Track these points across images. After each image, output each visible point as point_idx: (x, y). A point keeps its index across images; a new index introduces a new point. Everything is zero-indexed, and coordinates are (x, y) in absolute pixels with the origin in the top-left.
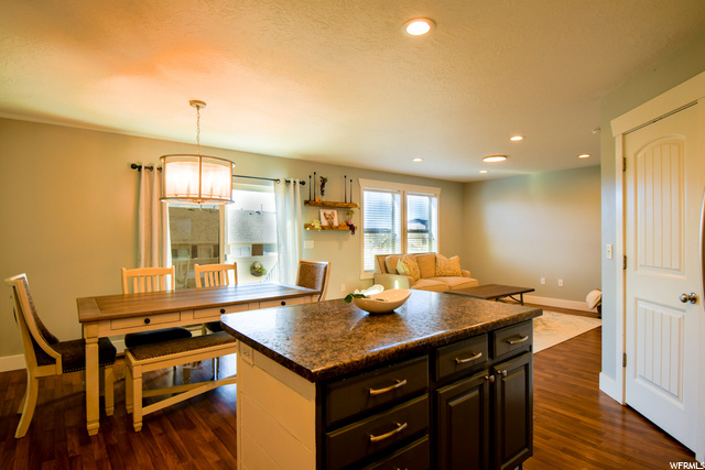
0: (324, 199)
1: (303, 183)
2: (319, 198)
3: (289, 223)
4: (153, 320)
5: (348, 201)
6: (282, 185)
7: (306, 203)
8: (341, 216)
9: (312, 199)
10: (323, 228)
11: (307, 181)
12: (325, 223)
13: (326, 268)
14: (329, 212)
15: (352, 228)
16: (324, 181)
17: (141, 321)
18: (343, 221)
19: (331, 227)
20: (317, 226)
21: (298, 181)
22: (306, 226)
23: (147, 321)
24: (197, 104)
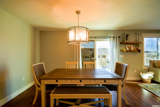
0: (127, 41)
1: (119, 37)
2: (125, 41)
3: (114, 50)
4: (59, 81)
5: (137, 41)
6: (112, 38)
7: (121, 43)
8: (134, 47)
9: (123, 41)
10: (127, 51)
11: (121, 36)
12: (128, 49)
13: (127, 67)
14: (129, 46)
15: (139, 51)
16: (127, 35)
17: (55, 81)
18: (135, 49)
19: (130, 51)
20: (125, 50)
21: (117, 36)
22: (121, 51)
23: (57, 81)
24: (78, 12)
